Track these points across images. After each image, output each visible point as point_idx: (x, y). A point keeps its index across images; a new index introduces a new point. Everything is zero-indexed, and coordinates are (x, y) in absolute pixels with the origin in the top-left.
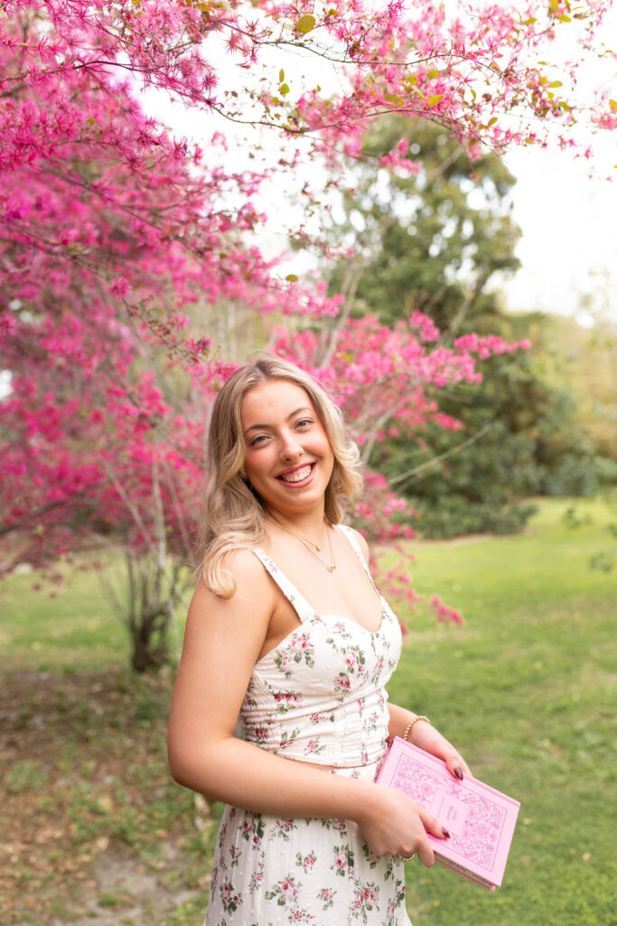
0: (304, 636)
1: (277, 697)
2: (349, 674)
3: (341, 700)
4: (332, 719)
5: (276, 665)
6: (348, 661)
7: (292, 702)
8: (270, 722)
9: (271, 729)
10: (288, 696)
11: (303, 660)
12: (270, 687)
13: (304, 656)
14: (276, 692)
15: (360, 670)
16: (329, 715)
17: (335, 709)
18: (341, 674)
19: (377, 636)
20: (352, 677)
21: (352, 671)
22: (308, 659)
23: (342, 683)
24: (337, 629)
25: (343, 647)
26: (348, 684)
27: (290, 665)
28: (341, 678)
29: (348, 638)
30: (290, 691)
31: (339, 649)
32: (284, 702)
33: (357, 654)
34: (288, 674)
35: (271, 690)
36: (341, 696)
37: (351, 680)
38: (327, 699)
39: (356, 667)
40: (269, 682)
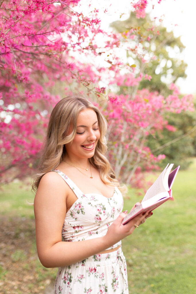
0: (79, 203)
1: (74, 227)
2: (100, 215)
3: (99, 225)
4: (97, 233)
5: (71, 216)
6: (98, 210)
7: (80, 229)
8: (73, 237)
9: (74, 239)
10: (78, 227)
11: (81, 212)
12: (70, 225)
13: (80, 211)
14: (73, 226)
15: (104, 212)
16: (96, 232)
17: (97, 229)
18: (96, 215)
19: (111, 199)
20: (101, 216)
21: (101, 213)
22: (82, 212)
23: (98, 219)
24: (92, 199)
25: (95, 205)
26: (100, 219)
27: (76, 215)
28: (97, 217)
29: (97, 201)
30: (78, 225)
31: (94, 206)
32: (77, 229)
33: (102, 207)
34: (76, 219)
35: (71, 226)
36: (99, 224)
37: (101, 217)
38: (94, 226)
39: (102, 211)
40: (70, 223)
